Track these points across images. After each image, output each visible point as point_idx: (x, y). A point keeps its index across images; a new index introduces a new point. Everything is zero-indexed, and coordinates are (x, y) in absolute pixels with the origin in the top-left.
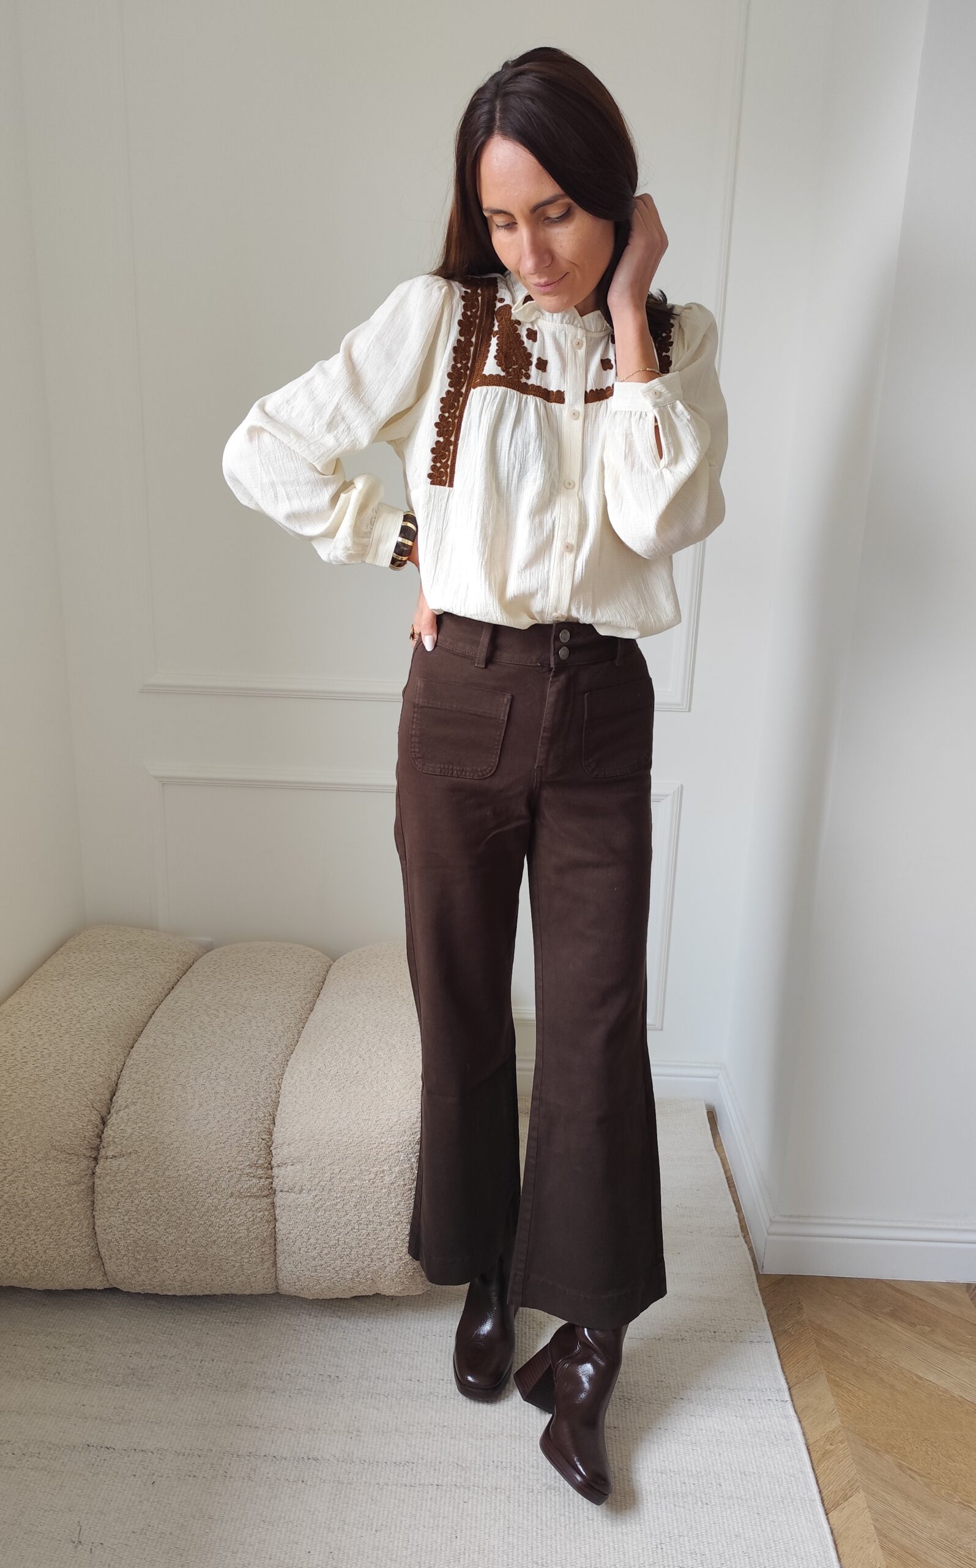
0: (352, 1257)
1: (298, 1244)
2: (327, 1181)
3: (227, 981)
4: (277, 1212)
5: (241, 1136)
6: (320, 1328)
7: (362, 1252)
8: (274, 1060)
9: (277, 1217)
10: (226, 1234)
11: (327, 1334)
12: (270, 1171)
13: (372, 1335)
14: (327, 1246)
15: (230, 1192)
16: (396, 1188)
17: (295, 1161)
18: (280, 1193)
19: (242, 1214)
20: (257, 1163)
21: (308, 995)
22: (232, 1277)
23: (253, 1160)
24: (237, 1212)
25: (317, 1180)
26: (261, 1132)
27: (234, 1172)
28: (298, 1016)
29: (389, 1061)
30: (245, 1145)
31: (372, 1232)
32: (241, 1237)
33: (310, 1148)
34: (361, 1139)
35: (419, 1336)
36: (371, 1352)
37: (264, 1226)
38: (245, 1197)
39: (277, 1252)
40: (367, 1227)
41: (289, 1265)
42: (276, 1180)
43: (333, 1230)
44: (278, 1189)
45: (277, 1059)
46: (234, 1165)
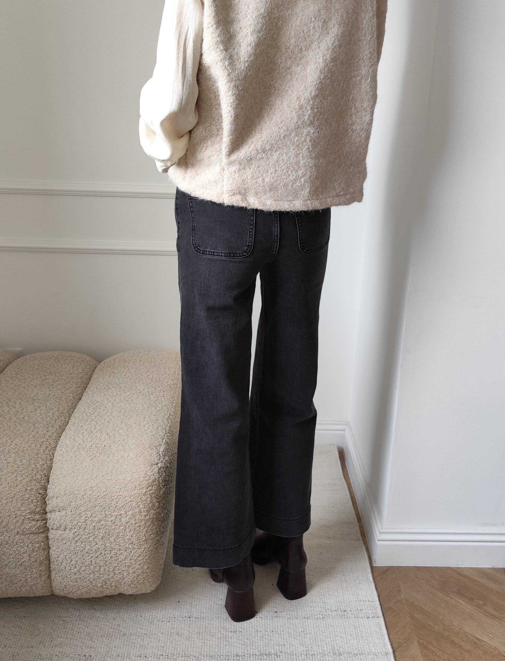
0: (101, 572)
1: (64, 564)
2: (83, 522)
3: (24, 381)
4: (50, 543)
5: (24, 493)
6: (81, 618)
7: (107, 569)
8: (50, 437)
9: (50, 546)
10: (14, 560)
11: (85, 622)
12: (44, 515)
13: (116, 622)
14: (83, 565)
15: (16, 531)
16: (130, 525)
17: (60, 509)
18: (52, 531)
19: (24, 546)
20: (35, 511)
21: (79, 389)
22: (20, 587)
23: (33, 509)
24: (21, 545)
25: (76, 522)
26: (38, 488)
27: (19, 518)
28: (70, 404)
29: (127, 437)
30: (27, 499)
31: (114, 555)
32: (25, 561)
33: (71, 500)
34: (105, 493)
35: (147, 622)
36: (115, 635)
37: (41, 552)
38: (27, 534)
39: (51, 569)
40: (111, 552)
41: (59, 578)
42: (49, 521)
43: (87, 555)
44: (50, 527)
45: (52, 436)
46: (19, 513)
